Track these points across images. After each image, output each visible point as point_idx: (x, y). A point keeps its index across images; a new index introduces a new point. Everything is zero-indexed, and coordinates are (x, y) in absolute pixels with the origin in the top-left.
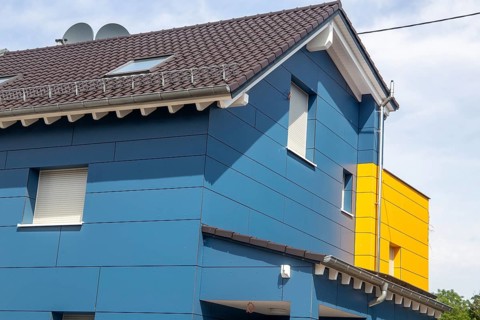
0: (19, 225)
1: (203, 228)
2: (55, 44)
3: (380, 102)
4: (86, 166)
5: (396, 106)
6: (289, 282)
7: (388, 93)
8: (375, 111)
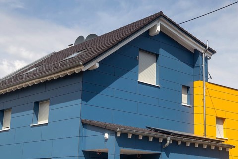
0: (31, 125)
1: (82, 121)
2: (69, 47)
3: (203, 51)
4: (49, 99)
5: (213, 52)
6: (108, 140)
7: (205, 46)
8: (200, 56)
